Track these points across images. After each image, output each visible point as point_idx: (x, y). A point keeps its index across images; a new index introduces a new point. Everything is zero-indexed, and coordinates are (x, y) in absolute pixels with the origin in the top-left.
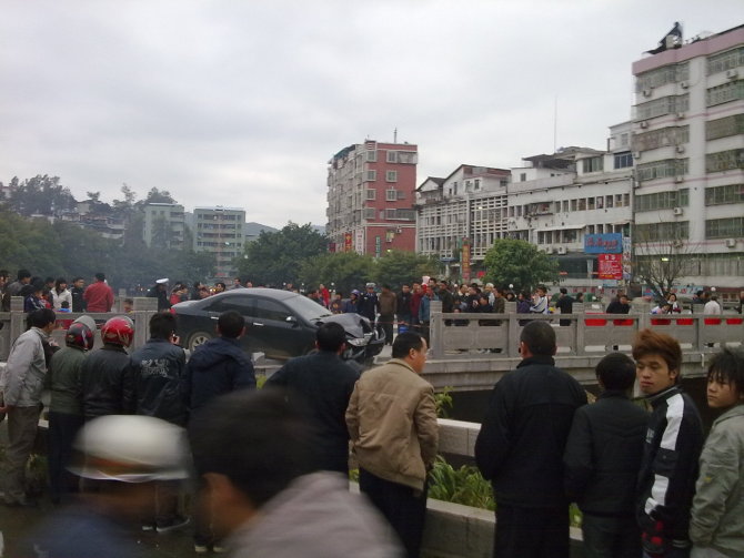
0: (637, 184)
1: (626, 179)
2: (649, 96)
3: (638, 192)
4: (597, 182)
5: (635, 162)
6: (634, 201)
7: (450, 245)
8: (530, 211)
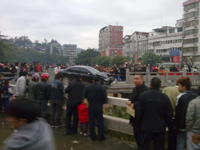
0: (184, 36)
1: (181, 35)
2: (187, 12)
3: (184, 39)
4: (173, 36)
5: (183, 30)
6: (183, 41)
7: (132, 53)
8: (154, 44)
